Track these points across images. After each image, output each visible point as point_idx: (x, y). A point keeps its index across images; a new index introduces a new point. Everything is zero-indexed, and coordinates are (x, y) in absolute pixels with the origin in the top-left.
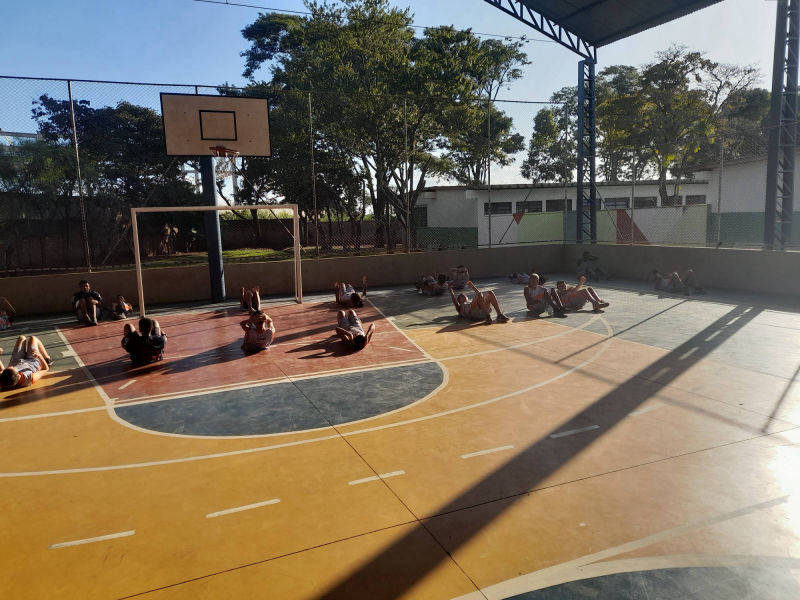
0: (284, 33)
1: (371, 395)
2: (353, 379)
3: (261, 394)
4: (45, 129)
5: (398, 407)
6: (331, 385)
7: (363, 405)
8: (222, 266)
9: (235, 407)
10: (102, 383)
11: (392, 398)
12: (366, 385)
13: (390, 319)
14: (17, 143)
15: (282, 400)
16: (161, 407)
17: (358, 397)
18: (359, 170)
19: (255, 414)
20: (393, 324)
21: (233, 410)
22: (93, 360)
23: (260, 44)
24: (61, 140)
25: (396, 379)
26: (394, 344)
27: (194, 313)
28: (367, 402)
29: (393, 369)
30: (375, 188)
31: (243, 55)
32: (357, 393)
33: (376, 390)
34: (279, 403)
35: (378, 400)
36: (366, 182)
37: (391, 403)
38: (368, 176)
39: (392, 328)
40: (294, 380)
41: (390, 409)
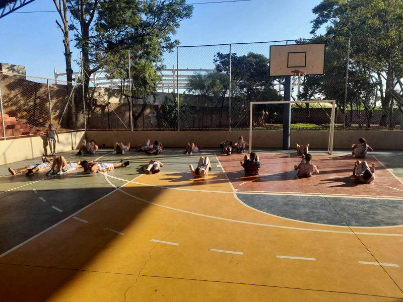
0: (336, 7)
1: (374, 213)
2: (363, 202)
3: (307, 200)
4: (218, 67)
5: (394, 224)
6: (348, 203)
7: (370, 219)
8: (289, 132)
9: (292, 204)
10: (231, 181)
11: (389, 218)
12: (372, 207)
13: (390, 170)
14: (207, 74)
15: (318, 206)
16: (257, 197)
17: (366, 213)
18: (374, 80)
19: (303, 211)
20: (392, 173)
21: (292, 206)
22: (229, 170)
23: (322, 15)
24: (223, 72)
25: (394, 207)
26: (392, 185)
27: (273, 154)
28: (371, 217)
29: (390, 201)
30: (384, 90)
31: (312, 22)
32: (366, 211)
33: (379, 212)
34: (317, 207)
35: (380, 217)
36: (379, 87)
37: (389, 221)
38: (380, 84)
39: (391, 176)
40: (326, 196)
41: (388, 224)
